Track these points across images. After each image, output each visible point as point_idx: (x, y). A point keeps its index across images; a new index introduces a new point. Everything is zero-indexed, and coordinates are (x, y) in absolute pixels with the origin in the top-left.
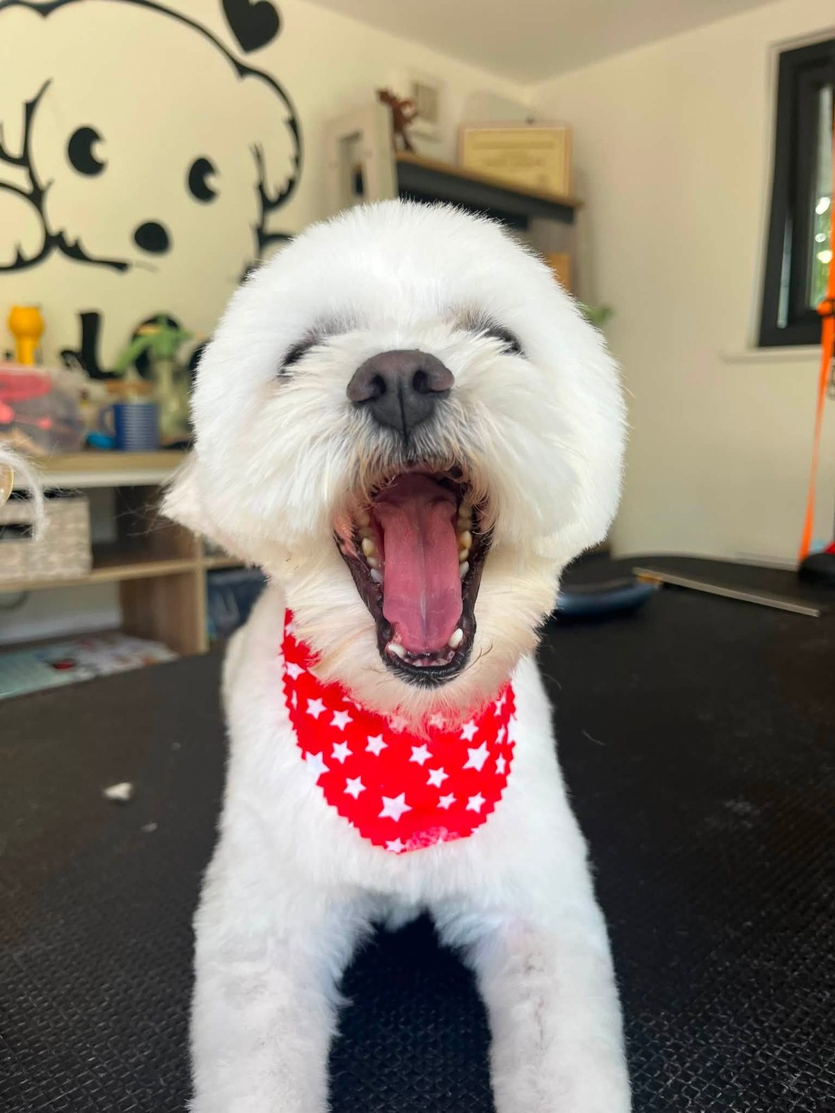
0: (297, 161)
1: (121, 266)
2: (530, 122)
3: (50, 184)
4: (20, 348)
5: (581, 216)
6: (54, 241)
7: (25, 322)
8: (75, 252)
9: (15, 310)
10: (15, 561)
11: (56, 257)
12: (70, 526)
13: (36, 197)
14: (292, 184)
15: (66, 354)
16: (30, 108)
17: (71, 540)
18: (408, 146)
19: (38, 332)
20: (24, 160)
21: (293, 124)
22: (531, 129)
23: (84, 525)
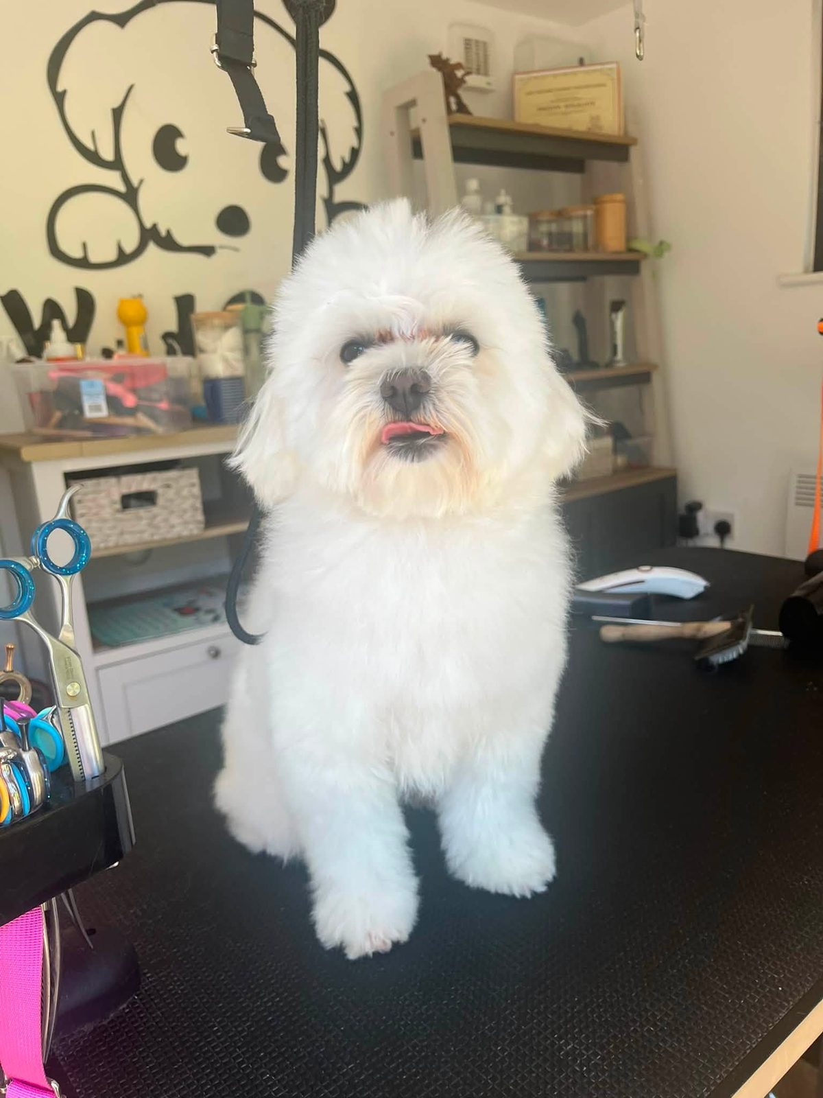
0: (359, 131)
1: (208, 251)
2: (581, 62)
3: (141, 182)
4: (129, 334)
5: (634, 152)
6: (150, 235)
7: (131, 312)
8: (168, 243)
9: (122, 302)
10: (143, 524)
11: (152, 249)
12: (185, 492)
13: (130, 196)
14: (355, 153)
15: (167, 336)
16: (117, 114)
17: (187, 504)
18: (462, 108)
19: (142, 321)
20: (117, 164)
21: (353, 97)
22: (582, 69)
23: (196, 490)
